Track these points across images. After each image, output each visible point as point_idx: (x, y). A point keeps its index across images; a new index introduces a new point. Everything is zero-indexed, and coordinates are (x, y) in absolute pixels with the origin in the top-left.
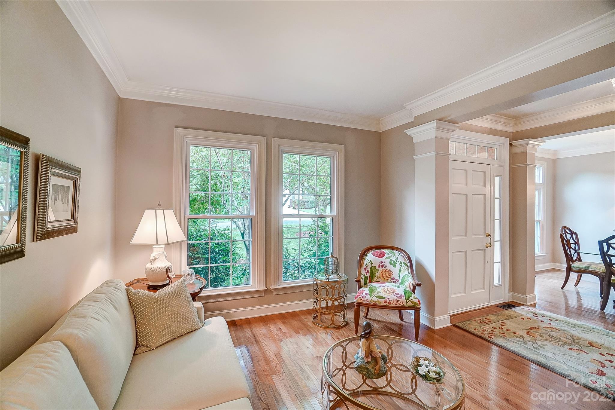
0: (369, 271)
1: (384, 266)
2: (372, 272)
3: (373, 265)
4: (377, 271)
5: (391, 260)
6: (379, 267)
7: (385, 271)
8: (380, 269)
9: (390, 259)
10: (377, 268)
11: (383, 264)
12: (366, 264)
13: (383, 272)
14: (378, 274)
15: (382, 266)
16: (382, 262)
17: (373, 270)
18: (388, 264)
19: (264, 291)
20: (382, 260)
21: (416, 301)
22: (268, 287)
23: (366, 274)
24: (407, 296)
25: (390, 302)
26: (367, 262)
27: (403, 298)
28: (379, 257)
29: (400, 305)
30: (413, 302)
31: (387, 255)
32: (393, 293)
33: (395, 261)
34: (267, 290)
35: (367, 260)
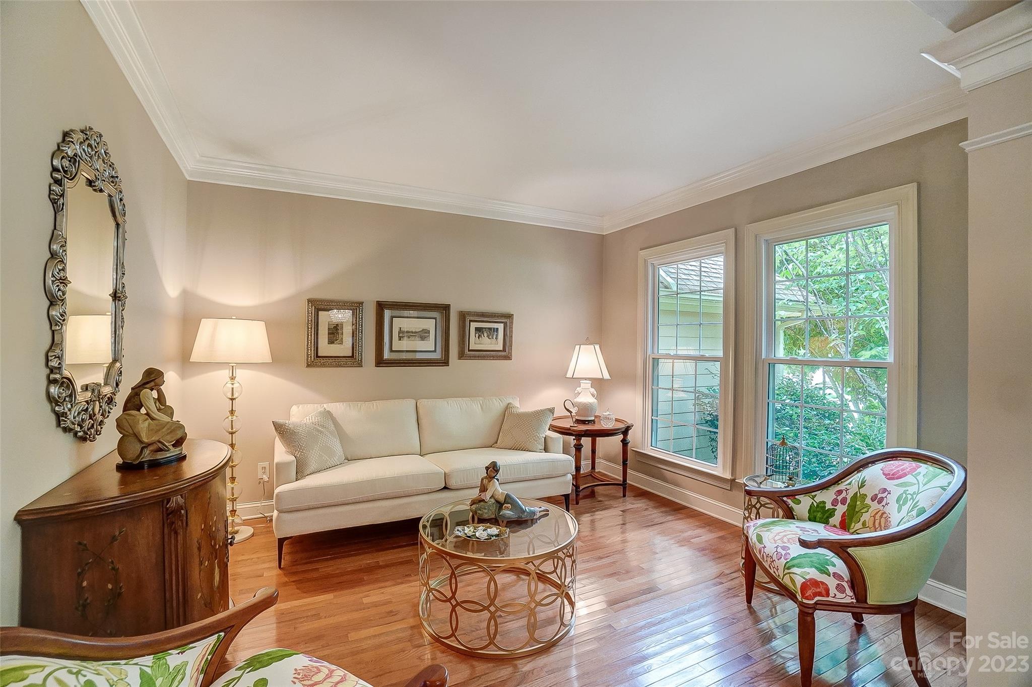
0: (848, 501)
1: (884, 503)
2: (855, 508)
3: (863, 491)
4: (866, 509)
5: (905, 492)
6: (873, 500)
7: (883, 514)
8: (874, 505)
9: (906, 489)
10: (868, 501)
11: (884, 495)
12: (850, 484)
13: (877, 517)
14: (866, 517)
15: (880, 502)
16: (885, 490)
17: (858, 503)
18: (892, 499)
19: (730, 482)
20: (890, 485)
21: (799, 581)
22: (737, 477)
23: (835, 502)
24: (795, 562)
25: (763, 555)
26: (856, 478)
27: (783, 561)
28: (891, 477)
29: (774, 572)
30: (792, 580)
31: (909, 478)
32: (780, 543)
33: (910, 497)
34: (733, 481)
35: (859, 475)
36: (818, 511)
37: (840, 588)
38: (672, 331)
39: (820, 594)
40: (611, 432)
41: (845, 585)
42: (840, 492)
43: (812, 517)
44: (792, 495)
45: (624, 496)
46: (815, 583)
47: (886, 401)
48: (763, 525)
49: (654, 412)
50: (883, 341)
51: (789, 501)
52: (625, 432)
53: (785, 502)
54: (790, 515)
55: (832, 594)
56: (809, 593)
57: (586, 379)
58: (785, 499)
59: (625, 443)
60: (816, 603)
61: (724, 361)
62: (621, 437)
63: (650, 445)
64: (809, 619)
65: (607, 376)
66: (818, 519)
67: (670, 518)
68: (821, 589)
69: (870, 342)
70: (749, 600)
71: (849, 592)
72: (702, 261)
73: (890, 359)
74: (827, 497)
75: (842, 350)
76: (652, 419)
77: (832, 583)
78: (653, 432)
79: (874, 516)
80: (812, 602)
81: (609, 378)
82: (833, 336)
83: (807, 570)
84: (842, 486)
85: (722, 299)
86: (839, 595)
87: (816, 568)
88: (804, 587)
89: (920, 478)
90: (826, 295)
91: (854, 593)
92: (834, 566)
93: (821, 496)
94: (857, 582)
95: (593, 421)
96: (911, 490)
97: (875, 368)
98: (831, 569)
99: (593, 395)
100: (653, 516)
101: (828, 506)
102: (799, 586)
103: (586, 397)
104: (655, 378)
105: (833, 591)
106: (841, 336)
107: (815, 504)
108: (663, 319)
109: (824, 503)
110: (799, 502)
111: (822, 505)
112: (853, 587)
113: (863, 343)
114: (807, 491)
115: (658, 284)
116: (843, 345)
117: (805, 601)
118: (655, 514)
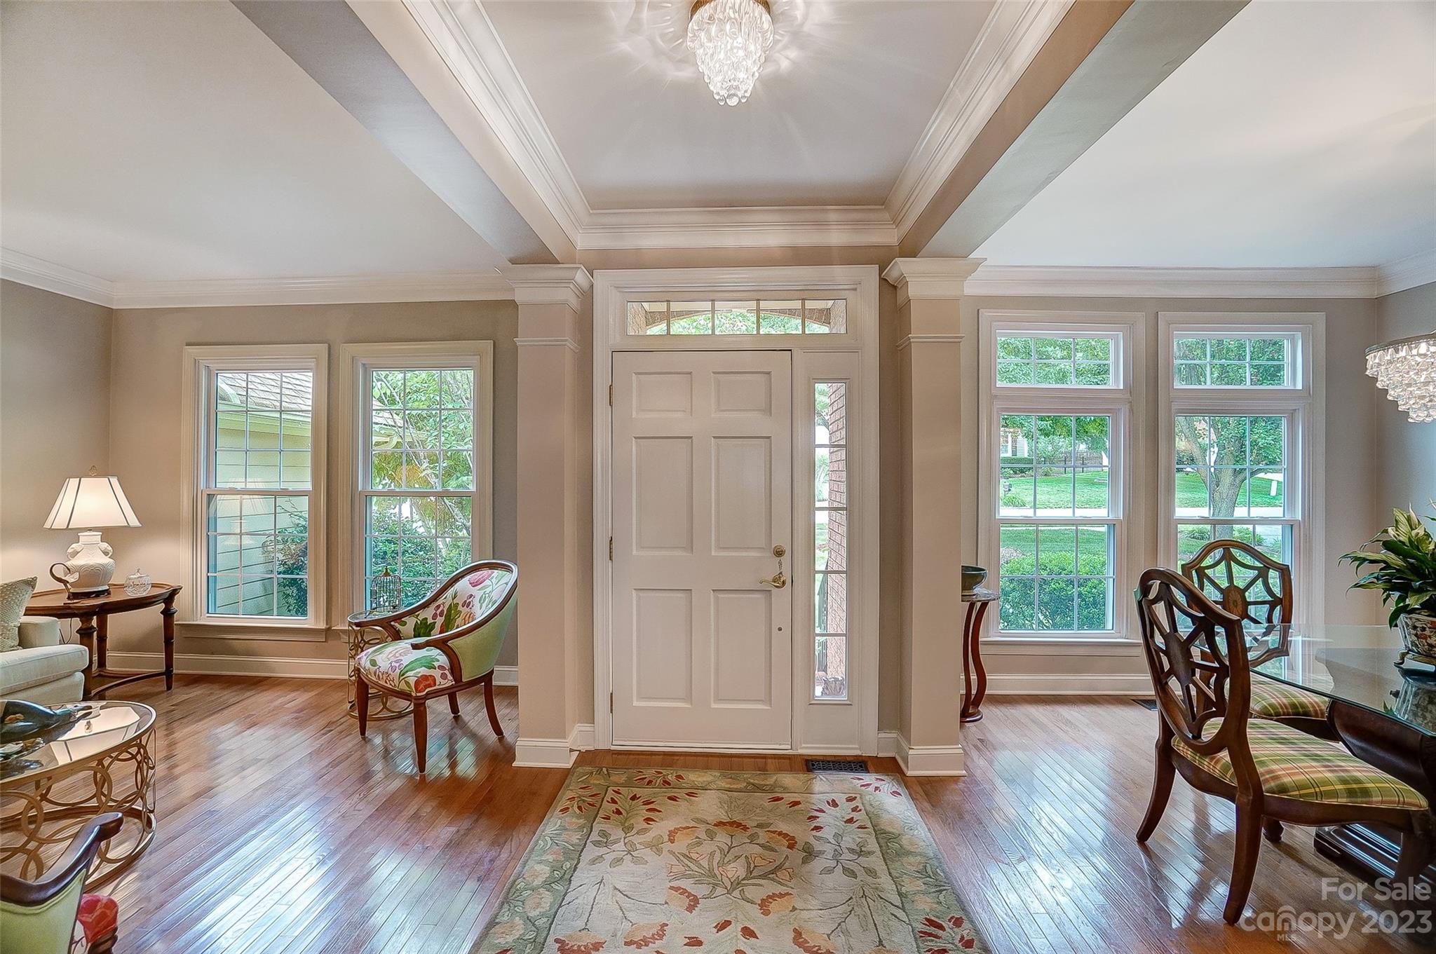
1: (471, 605)
2: (450, 616)
3: (455, 601)
4: (459, 612)
6: (463, 606)
7: (470, 612)
8: (464, 610)
9: (484, 590)
10: (459, 607)
11: (470, 600)
12: (446, 597)
13: (467, 615)
14: (459, 620)
15: (468, 605)
16: (471, 596)
17: (453, 612)
18: (476, 602)
19: (324, 633)
20: (474, 591)
21: (412, 681)
22: (333, 625)
23: (435, 617)
24: (407, 668)
25: (379, 675)
26: (451, 592)
27: (398, 671)
28: (474, 584)
29: (390, 684)
30: (407, 683)
31: (487, 582)
32: (393, 659)
33: (487, 595)
34: (328, 630)
35: (452, 589)
36: (422, 628)
37: (444, 676)
38: (239, 458)
39: (430, 686)
40: (148, 601)
41: (447, 672)
42: (438, 607)
43: (417, 633)
44: (398, 618)
45: (169, 688)
46: (425, 678)
47: (470, 529)
48: (375, 651)
49: (211, 566)
50: (468, 471)
51: (396, 624)
52: (169, 598)
53: (392, 626)
54: (397, 636)
55: (437, 683)
56: (422, 686)
57: (90, 529)
58: (392, 623)
59: (168, 614)
60: (427, 694)
61: (313, 496)
62: (162, 606)
63: (206, 612)
64: (422, 708)
65: (134, 522)
66: (421, 634)
67: (248, 694)
68: (430, 681)
69: (456, 471)
70: (363, 732)
71: (450, 677)
72: (283, 374)
73: (472, 488)
74: (428, 614)
75: (433, 480)
76: (208, 577)
77: (437, 674)
78: (210, 595)
79: (464, 619)
80: (425, 693)
81: (137, 524)
82: (424, 467)
83: (418, 670)
84: (440, 602)
85: (310, 420)
86: (443, 682)
87: (425, 666)
88: (417, 683)
89: (494, 580)
90: (416, 421)
91: (453, 678)
92: (439, 661)
93: (423, 614)
94: (455, 668)
95: (107, 592)
96: (488, 590)
97: (459, 496)
98: (436, 664)
99: (106, 553)
100: (225, 698)
101: (430, 621)
102: (413, 685)
103: (91, 555)
104: (212, 522)
105: (438, 680)
106: (432, 466)
107: (419, 622)
108: (222, 441)
109: (427, 619)
110: (405, 624)
111: (425, 621)
112: (452, 673)
113: (449, 474)
114: (411, 613)
115: (215, 397)
116: (433, 475)
117: (418, 694)
118: (228, 695)
